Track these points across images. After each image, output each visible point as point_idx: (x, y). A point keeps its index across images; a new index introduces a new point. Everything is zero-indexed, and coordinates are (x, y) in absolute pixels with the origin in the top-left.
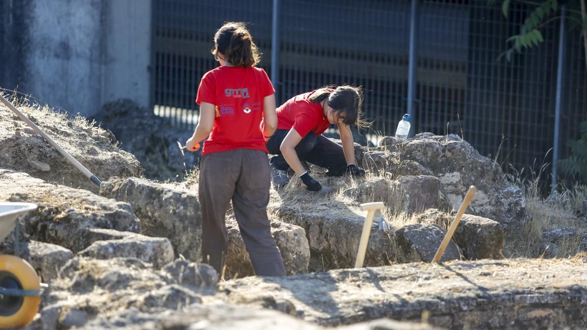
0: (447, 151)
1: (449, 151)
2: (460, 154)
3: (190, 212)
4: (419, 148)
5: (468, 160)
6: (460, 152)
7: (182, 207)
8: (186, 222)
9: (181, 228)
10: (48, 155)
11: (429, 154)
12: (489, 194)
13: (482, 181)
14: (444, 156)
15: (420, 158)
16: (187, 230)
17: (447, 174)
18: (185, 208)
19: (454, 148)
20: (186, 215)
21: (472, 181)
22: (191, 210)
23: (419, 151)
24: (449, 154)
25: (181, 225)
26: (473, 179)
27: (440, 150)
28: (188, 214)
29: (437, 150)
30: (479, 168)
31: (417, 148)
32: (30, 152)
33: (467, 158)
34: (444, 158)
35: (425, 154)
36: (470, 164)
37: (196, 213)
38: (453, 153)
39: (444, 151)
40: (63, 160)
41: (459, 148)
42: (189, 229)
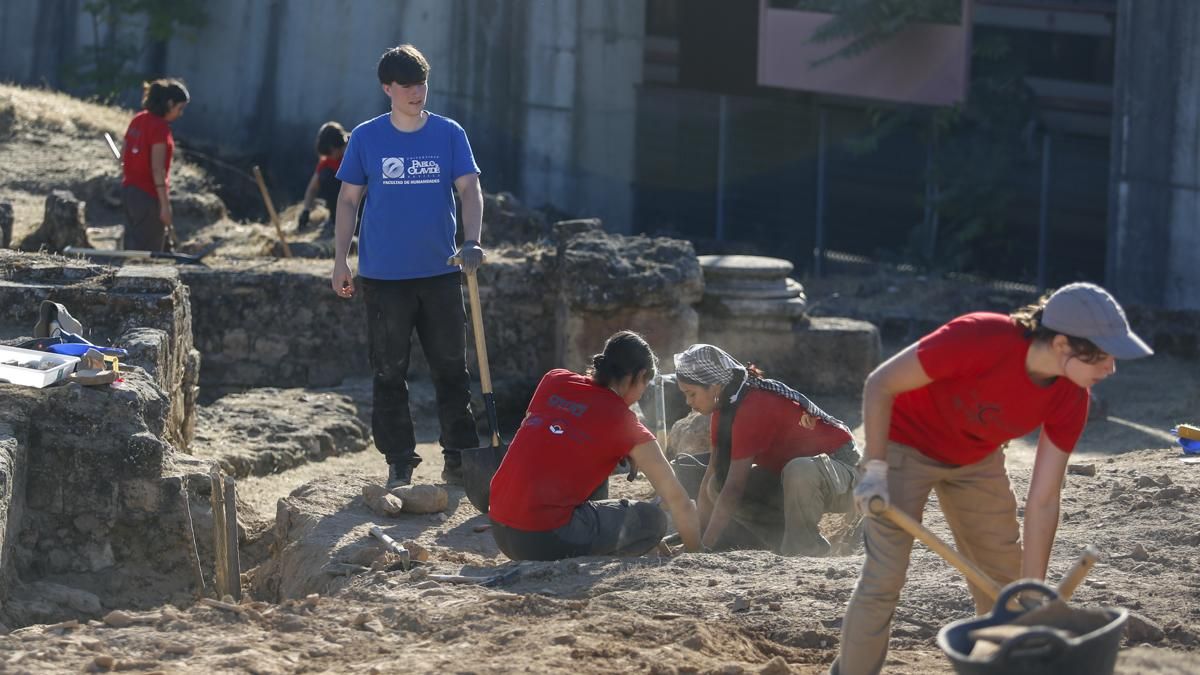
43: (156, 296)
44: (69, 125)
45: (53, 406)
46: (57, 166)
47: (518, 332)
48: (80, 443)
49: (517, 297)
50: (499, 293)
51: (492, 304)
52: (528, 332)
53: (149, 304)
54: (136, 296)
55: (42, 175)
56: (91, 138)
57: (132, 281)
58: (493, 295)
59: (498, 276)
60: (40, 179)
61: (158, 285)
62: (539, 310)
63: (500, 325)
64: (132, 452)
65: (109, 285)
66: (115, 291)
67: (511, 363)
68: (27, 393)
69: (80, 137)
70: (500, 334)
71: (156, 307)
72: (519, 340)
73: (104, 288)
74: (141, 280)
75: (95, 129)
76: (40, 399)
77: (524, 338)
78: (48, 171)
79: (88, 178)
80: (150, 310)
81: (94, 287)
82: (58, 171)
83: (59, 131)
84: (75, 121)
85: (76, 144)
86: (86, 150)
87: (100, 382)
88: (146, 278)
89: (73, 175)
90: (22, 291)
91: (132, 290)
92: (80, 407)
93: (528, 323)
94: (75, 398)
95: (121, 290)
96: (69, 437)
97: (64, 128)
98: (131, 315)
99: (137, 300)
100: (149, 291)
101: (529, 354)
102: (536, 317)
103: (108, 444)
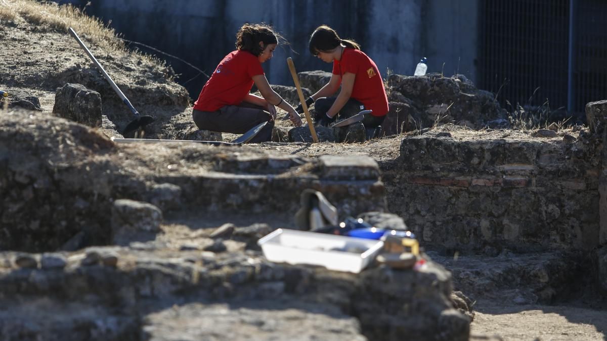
0: (435, 85)
1: (438, 85)
2: (447, 88)
3: (91, 106)
4: (409, 83)
5: (456, 94)
6: (447, 86)
7: (84, 102)
8: (87, 113)
9: (82, 118)
10: (96, 83)
11: (419, 88)
12: (475, 123)
13: (469, 113)
14: (433, 90)
15: (411, 90)
16: (87, 119)
17: (436, 106)
18: (87, 103)
19: (442, 83)
20: (87, 108)
21: (460, 112)
22: (92, 104)
23: (409, 85)
24: (437, 89)
25: (83, 116)
26: (461, 110)
27: (428, 85)
28: (89, 107)
29: (426, 84)
30: (467, 102)
31: (407, 82)
32: (82, 80)
33: (454, 92)
34: (433, 92)
35: (415, 87)
36: (458, 97)
37: (95, 107)
38: (440, 88)
39: (432, 86)
40: (109, 87)
41: (447, 83)
42: (89, 119)
43: (367, 182)
44: (19, 19)
45: (369, 288)
46: (24, 58)
47: (561, 206)
48: (395, 321)
49: (557, 174)
50: (541, 170)
51: (534, 181)
52: (570, 206)
53: (363, 191)
54: (348, 184)
55: (14, 68)
56: (44, 31)
57: (342, 170)
58: (536, 172)
59: (538, 155)
60: (12, 72)
61: (366, 173)
62: (582, 186)
63: (543, 200)
64: (443, 329)
65: (320, 174)
66: (326, 179)
67: (554, 235)
68: (345, 277)
69: (34, 31)
70: (544, 208)
71: (369, 193)
72: (563, 214)
73: (315, 176)
74: (351, 169)
75: (45, 22)
76: (357, 282)
77: (567, 212)
78: (18, 63)
79: (61, 70)
80: (363, 195)
81: (305, 175)
82: (28, 64)
83: (13, 25)
84: (23, 14)
85: (34, 37)
86: (44, 42)
87: (406, 265)
88: (355, 167)
89: (44, 67)
90: (237, 181)
91: (343, 178)
92: (392, 288)
93: (571, 198)
94: (387, 280)
95: (332, 178)
96: (384, 317)
97: (16, 22)
98: (345, 200)
99: (351, 187)
100: (358, 178)
101: (573, 227)
102: (579, 192)
103: (420, 322)
